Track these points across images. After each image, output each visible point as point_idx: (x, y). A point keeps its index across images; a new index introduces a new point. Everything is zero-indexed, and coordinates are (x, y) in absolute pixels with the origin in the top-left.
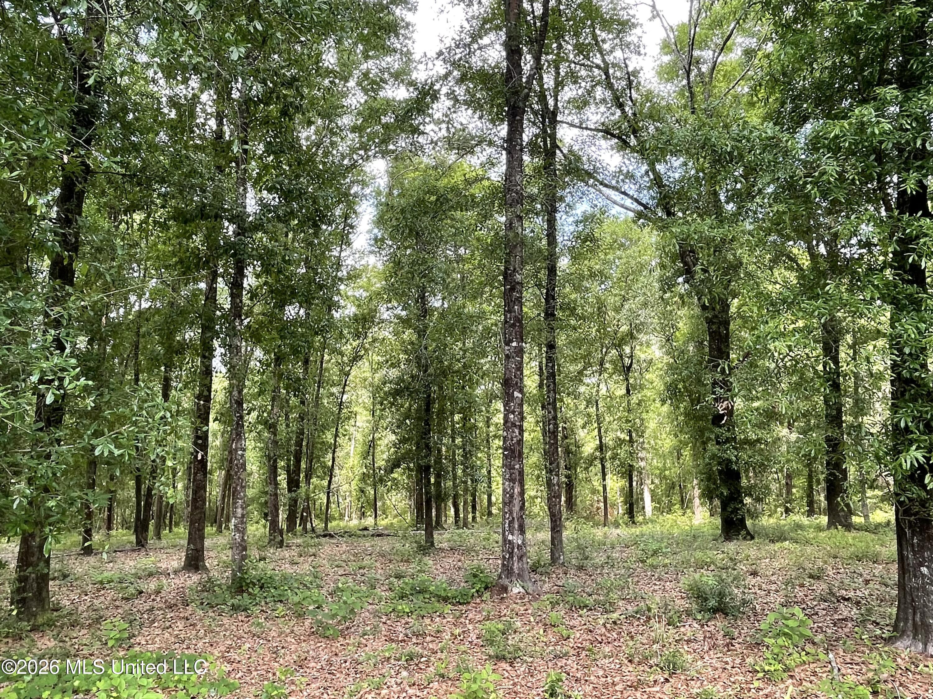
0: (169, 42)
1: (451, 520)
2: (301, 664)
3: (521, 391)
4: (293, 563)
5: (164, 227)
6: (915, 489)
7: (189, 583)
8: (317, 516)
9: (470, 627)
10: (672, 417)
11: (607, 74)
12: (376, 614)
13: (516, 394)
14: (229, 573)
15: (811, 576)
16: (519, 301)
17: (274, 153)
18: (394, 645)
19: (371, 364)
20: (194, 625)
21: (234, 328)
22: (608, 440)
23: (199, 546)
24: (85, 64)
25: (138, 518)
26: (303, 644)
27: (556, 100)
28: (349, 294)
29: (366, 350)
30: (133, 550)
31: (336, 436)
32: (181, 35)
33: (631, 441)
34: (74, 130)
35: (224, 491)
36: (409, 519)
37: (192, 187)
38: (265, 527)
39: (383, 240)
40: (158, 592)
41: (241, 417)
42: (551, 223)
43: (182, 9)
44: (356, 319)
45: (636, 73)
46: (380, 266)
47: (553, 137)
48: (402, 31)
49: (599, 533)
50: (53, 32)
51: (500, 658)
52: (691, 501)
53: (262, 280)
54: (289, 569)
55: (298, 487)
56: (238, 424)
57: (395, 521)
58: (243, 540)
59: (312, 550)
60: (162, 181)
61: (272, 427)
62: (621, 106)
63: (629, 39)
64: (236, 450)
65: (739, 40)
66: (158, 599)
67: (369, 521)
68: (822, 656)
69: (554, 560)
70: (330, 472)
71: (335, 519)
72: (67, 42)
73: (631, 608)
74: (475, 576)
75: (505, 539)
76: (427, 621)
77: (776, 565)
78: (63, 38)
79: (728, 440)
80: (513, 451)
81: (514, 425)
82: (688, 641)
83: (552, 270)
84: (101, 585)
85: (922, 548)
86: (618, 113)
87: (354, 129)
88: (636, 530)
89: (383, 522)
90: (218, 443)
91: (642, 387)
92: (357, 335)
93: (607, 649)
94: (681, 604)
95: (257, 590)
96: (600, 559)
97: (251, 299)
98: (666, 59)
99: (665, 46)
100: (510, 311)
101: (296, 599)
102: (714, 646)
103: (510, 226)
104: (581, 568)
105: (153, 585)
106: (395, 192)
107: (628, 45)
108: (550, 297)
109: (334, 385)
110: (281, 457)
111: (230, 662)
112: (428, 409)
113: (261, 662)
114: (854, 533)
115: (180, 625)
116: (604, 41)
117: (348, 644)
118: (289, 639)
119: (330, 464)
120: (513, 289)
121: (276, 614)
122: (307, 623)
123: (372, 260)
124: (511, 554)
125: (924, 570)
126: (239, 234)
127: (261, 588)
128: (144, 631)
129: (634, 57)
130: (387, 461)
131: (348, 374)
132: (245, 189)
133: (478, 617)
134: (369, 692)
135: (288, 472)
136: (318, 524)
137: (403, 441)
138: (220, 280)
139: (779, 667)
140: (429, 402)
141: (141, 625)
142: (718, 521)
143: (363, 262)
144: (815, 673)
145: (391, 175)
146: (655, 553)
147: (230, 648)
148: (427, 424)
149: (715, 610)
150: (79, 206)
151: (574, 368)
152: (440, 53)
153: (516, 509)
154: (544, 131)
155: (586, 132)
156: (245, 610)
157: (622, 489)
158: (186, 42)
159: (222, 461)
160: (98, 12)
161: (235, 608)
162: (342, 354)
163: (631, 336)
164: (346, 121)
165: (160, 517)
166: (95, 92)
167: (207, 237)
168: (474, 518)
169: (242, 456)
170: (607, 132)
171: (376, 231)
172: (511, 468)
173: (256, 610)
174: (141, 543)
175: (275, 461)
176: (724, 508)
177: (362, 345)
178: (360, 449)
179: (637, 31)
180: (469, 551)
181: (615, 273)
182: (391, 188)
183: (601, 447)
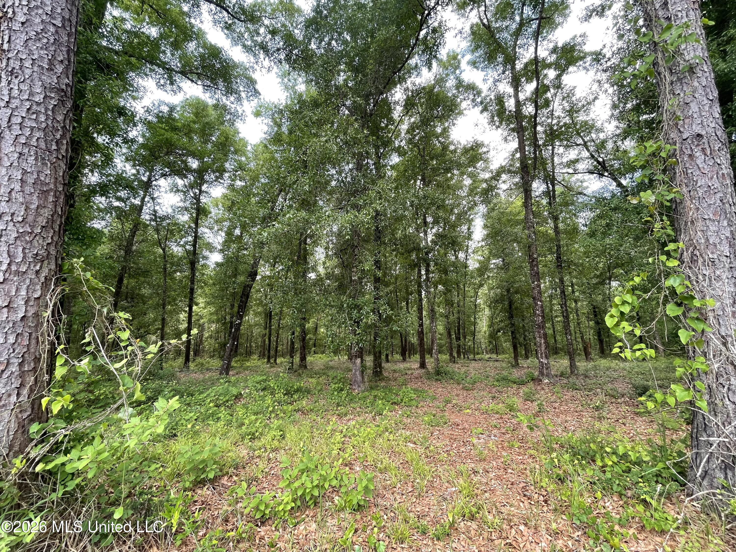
4: (459, 368)
7: (422, 372)
13: (539, 303)
14: (434, 369)
16: (537, 265)
20: (424, 383)
23: (424, 361)
25: (402, 351)
30: (402, 362)
31: (475, 319)
40: (412, 374)
54: (457, 370)
55: (460, 340)
59: (467, 365)
69: (572, 372)
70: (474, 334)
74: (528, 375)
75: (539, 361)
80: (539, 326)
81: (539, 315)
83: (558, 246)
84: (394, 371)
103: (529, 236)
105: (410, 372)
108: (559, 258)
109: (471, 297)
110: (452, 328)
112: (510, 308)
115: (420, 383)
119: (473, 330)
121: (450, 382)
124: (543, 367)
127: (445, 374)
131: (477, 293)
140: (510, 305)
148: (510, 313)
156: (440, 381)
161: (437, 380)
165: (410, 351)
170: (591, 172)
172: (539, 332)
173: (444, 381)
174: (404, 360)
175: (450, 330)
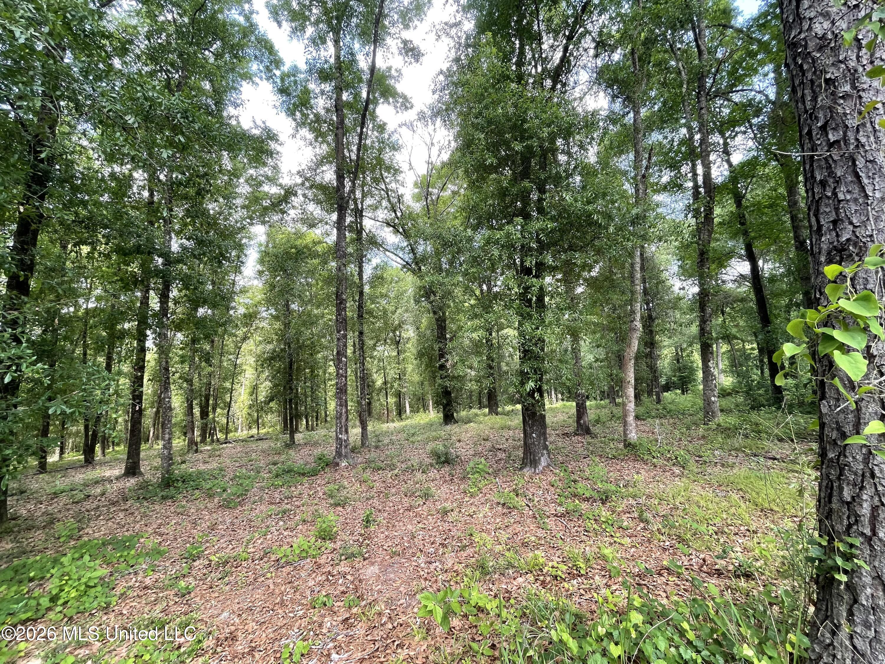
0: (111, 138)
1: (304, 426)
2: (213, 528)
3: (346, 357)
4: (205, 462)
5: (108, 256)
6: (530, 399)
7: (128, 484)
8: (220, 431)
9: (319, 489)
10: (419, 366)
11: (387, 194)
12: (262, 489)
13: (343, 359)
14: (159, 475)
15: (484, 440)
16: (345, 309)
17: (191, 217)
18: (274, 507)
19: (255, 341)
20: (132, 514)
21: (163, 322)
22: (389, 379)
23: (136, 460)
24: (40, 143)
25: (86, 444)
26: (214, 515)
27: (362, 205)
28: (241, 301)
29: (252, 334)
30: (82, 467)
31: (233, 383)
32: (121, 135)
33: (400, 378)
34: (29, 187)
35: (155, 421)
36: (278, 428)
37: (130, 233)
38: (184, 440)
39: (263, 272)
40: (103, 494)
41: (168, 378)
42: (361, 268)
43: (122, 118)
44: (245, 316)
45: (402, 196)
46: (260, 285)
47: (361, 224)
48: (274, 155)
49: (385, 426)
50: (10, 116)
51: (337, 505)
52: (428, 406)
53: (182, 294)
54: (202, 467)
55: (207, 415)
56: (165, 382)
57: (270, 430)
58: (170, 454)
59: (218, 453)
60: (105, 227)
61: (190, 382)
62: (395, 211)
63: (398, 178)
64: (164, 398)
65: (449, 186)
66: (103, 499)
67: (254, 431)
68: (494, 481)
69: (363, 444)
70: (229, 405)
71: (232, 431)
72: (23, 125)
73: (404, 466)
74: (320, 459)
75: (337, 437)
76: (293, 489)
77: (468, 435)
78: (19, 121)
79: (446, 377)
80: (341, 390)
81: (342, 376)
82: (433, 480)
83: (361, 293)
84: (56, 495)
85: (533, 425)
86: (394, 215)
87: (243, 207)
88: (403, 423)
89: (263, 431)
90: (150, 391)
91: (405, 351)
92: (246, 325)
93: (393, 490)
94: (428, 461)
95: (180, 484)
96: (386, 441)
97: (175, 304)
98: (417, 190)
99: (416, 184)
100: (339, 315)
101: (208, 487)
102: (445, 481)
103: (339, 269)
104: (377, 447)
105: (98, 490)
106: (270, 245)
107: (398, 181)
108: (360, 307)
109: (231, 354)
110: (195, 398)
111: (161, 535)
112: (291, 368)
113: (184, 531)
114: (499, 416)
115: (122, 515)
116: (386, 178)
117: (244, 510)
118: (203, 512)
119: (228, 400)
120: (341, 303)
121: (194, 497)
122: (216, 500)
123: (256, 282)
124: (341, 445)
125: (534, 435)
126: (166, 265)
127: (183, 482)
128: (92, 524)
129: (401, 187)
130: (266, 398)
131: (240, 348)
132: (171, 238)
133: (323, 482)
134: (259, 539)
135: (201, 407)
136: (220, 436)
137: (276, 386)
138: (151, 292)
139: (476, 489)
140: (291, 364)
141: (89, 520)
142: (441, 415)
143: (250, 284)
144: (491, 489)
145: (268, 235)
146: (413, 435)
147: (160, 525)
148: (290, 375)
149: (444, 462)
150: (35, 239)
151: (371, 342)
152: (299, 172)
153: (343, 420)
154: (356, 220)
155: (378, 223)
156: (172, 498)
157: (395, 403)
158: (126, 140)
159: (153, 403)
160: (50, 109)
161: (164, 498)
162: (236, 336)
163: (400, 326)
164: (239, 202)
165: (105, 442)
166: (48, 162)
167: (142, 266)
168: (317, 425)
169: (169, 402)
170: (388, 224)
171: (258, 266)
172: (341, 399)
173: (180, 497)
174: (89, 461)
175: (192, 402)
176: (444, 410)
177: (249, 331)
178: (248, 391)
179: (403, 175)
180: (316, 444)
181: (392, 295)
182: (268, 243)
183: (385, 383)
